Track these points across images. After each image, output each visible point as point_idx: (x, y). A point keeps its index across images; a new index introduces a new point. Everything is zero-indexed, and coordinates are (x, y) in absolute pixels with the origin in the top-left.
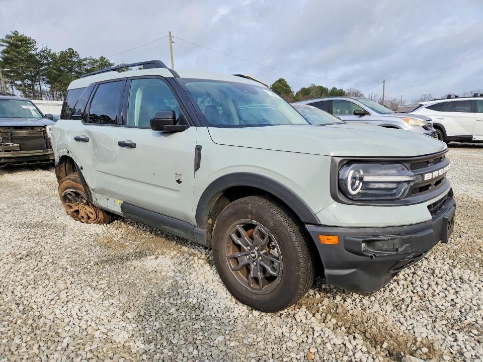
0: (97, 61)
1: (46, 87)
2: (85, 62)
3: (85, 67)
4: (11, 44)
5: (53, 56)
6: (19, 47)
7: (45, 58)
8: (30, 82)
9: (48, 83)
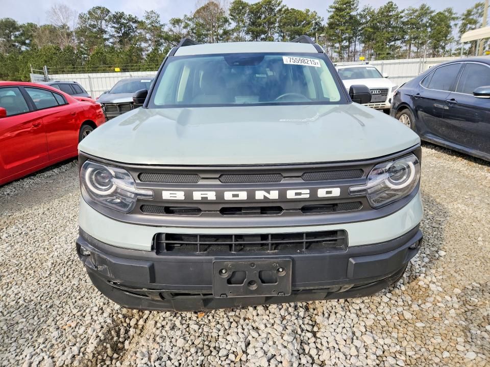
0: (416, 11)
1: (359, 47)
2: (402, 14)
3: (402, 19)
4: (337, 9)
5: (372, 14)
6: (343, 10)
7: (365, 17)
8: (347, 44)
9: (363, 42)
